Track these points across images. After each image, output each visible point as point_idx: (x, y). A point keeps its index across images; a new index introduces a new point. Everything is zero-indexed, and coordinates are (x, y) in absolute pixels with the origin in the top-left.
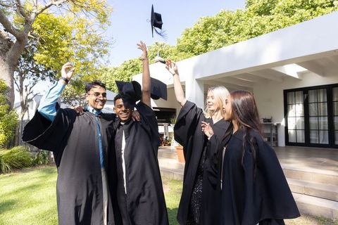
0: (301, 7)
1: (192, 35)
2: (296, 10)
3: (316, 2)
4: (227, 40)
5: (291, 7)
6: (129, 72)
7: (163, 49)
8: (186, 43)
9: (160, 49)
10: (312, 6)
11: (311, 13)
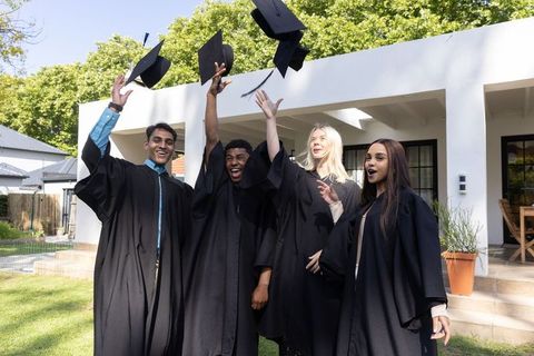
0: (373, 10)
1: (189, 32)
2: (365, 13)
3: (394, 7)
4: (253, 50)
5: (358, 8)
6: (52, 92)
7: (132, 53)
8: (178, 47)
9: (124, 52)
10: (389, 12)
11: (387, 22)
